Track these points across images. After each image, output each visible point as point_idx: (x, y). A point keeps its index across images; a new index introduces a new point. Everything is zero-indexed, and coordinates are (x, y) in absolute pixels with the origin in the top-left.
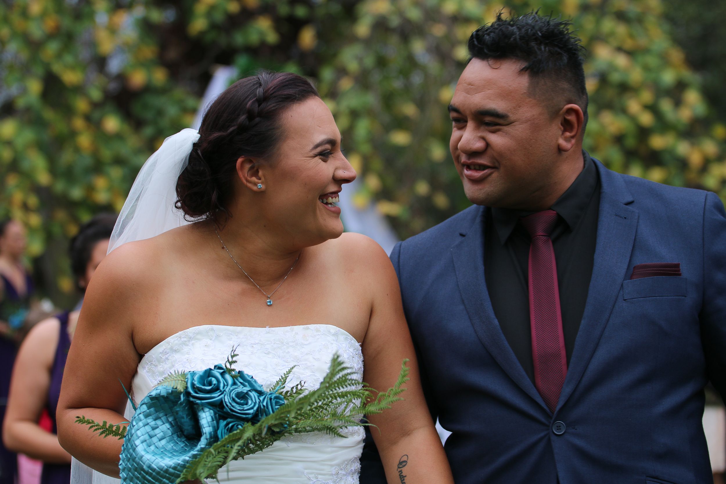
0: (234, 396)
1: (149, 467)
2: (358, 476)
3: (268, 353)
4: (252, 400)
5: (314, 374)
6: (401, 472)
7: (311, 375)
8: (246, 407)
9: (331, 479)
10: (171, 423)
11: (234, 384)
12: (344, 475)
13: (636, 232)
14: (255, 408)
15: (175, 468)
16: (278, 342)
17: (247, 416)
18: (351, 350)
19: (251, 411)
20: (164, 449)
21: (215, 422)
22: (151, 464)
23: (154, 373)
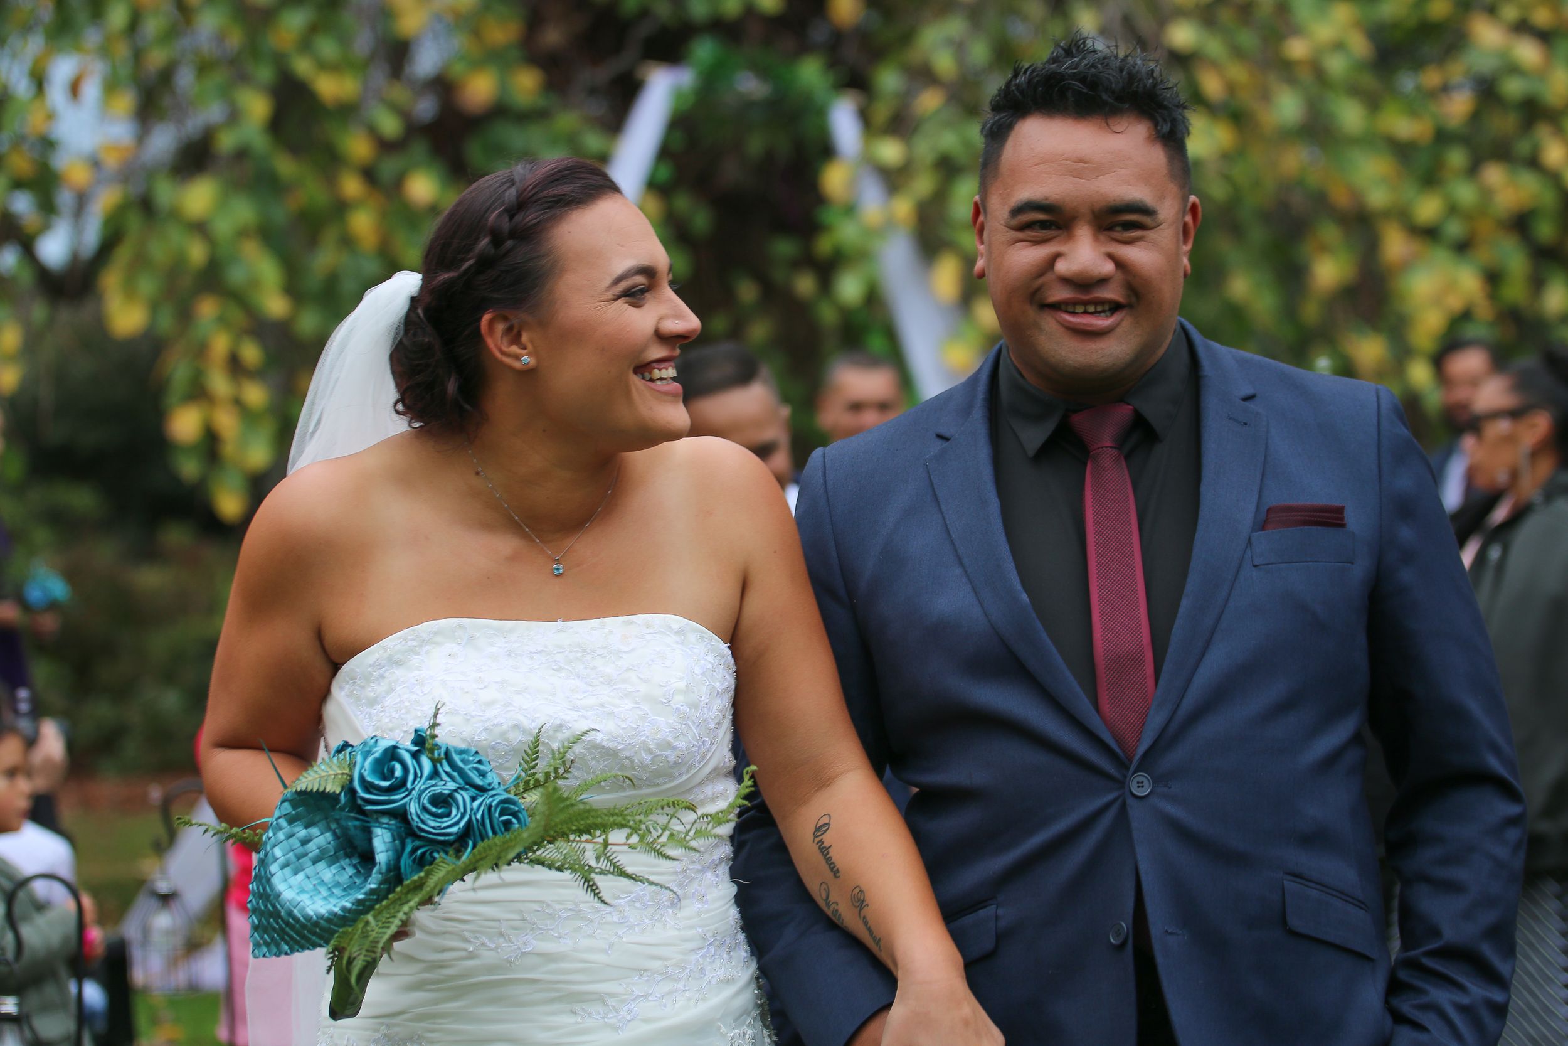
0: (426, 801)
1: (290, 913)
2: (727, 868)
3: (559, 669)
4: (458, 808)
5: (638, 706)
6: (821, 843)
7: (633, 707)
8: (447, 822)
9: (675, 881)
10: (335, 834)
11: (435, 774)
12: (698, 871)
13: (1267, 447)
14: (462, 824)
15: (328, 920)
16: (577, 649)
17: (447, 838)
18: (710, 658)
19: (454, 830)
20: (319, 881)
21: (397, 842)
22: (292, 909)
23: (358, 699)
